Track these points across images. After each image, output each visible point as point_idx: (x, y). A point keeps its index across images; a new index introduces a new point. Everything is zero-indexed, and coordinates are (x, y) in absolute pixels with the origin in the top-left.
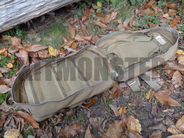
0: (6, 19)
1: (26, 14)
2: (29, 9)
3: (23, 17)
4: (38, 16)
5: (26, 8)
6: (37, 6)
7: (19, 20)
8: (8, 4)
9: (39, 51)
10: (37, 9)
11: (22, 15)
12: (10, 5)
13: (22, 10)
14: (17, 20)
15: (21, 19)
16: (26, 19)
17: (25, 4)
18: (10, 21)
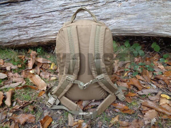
0: (33, 35)
1: (46, 36)
2: (49, 33)
3: (44, 38)
4: (54, 40)
5: (47, 32)
6: (55, 32)
7: (41, 39)
8: (37, 27)
9: (44, 63)
10: (54, 34)
11: (43, 36)
12: (38, 27)
13: (44, 33)
14: (40, 39)
15: (42, 38)
16: (45, 39)
17: (47, 29)
18: (35, 37)
